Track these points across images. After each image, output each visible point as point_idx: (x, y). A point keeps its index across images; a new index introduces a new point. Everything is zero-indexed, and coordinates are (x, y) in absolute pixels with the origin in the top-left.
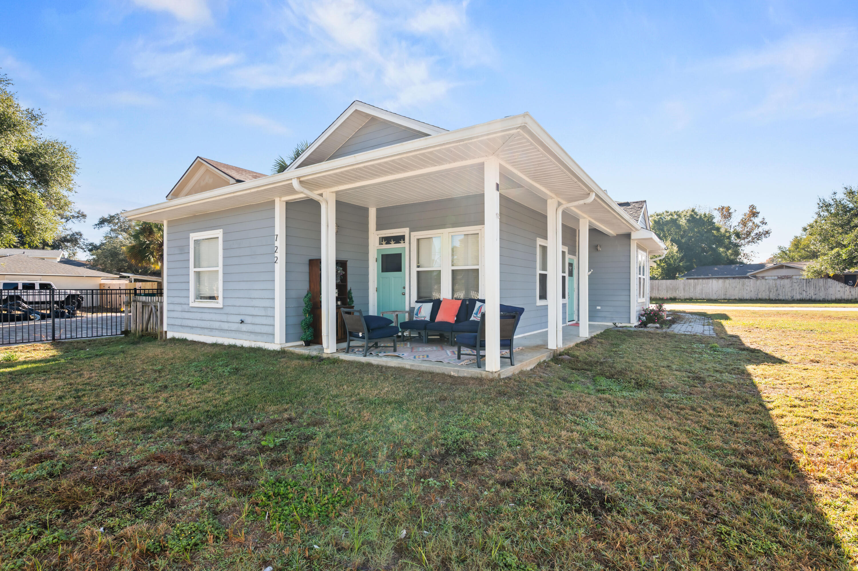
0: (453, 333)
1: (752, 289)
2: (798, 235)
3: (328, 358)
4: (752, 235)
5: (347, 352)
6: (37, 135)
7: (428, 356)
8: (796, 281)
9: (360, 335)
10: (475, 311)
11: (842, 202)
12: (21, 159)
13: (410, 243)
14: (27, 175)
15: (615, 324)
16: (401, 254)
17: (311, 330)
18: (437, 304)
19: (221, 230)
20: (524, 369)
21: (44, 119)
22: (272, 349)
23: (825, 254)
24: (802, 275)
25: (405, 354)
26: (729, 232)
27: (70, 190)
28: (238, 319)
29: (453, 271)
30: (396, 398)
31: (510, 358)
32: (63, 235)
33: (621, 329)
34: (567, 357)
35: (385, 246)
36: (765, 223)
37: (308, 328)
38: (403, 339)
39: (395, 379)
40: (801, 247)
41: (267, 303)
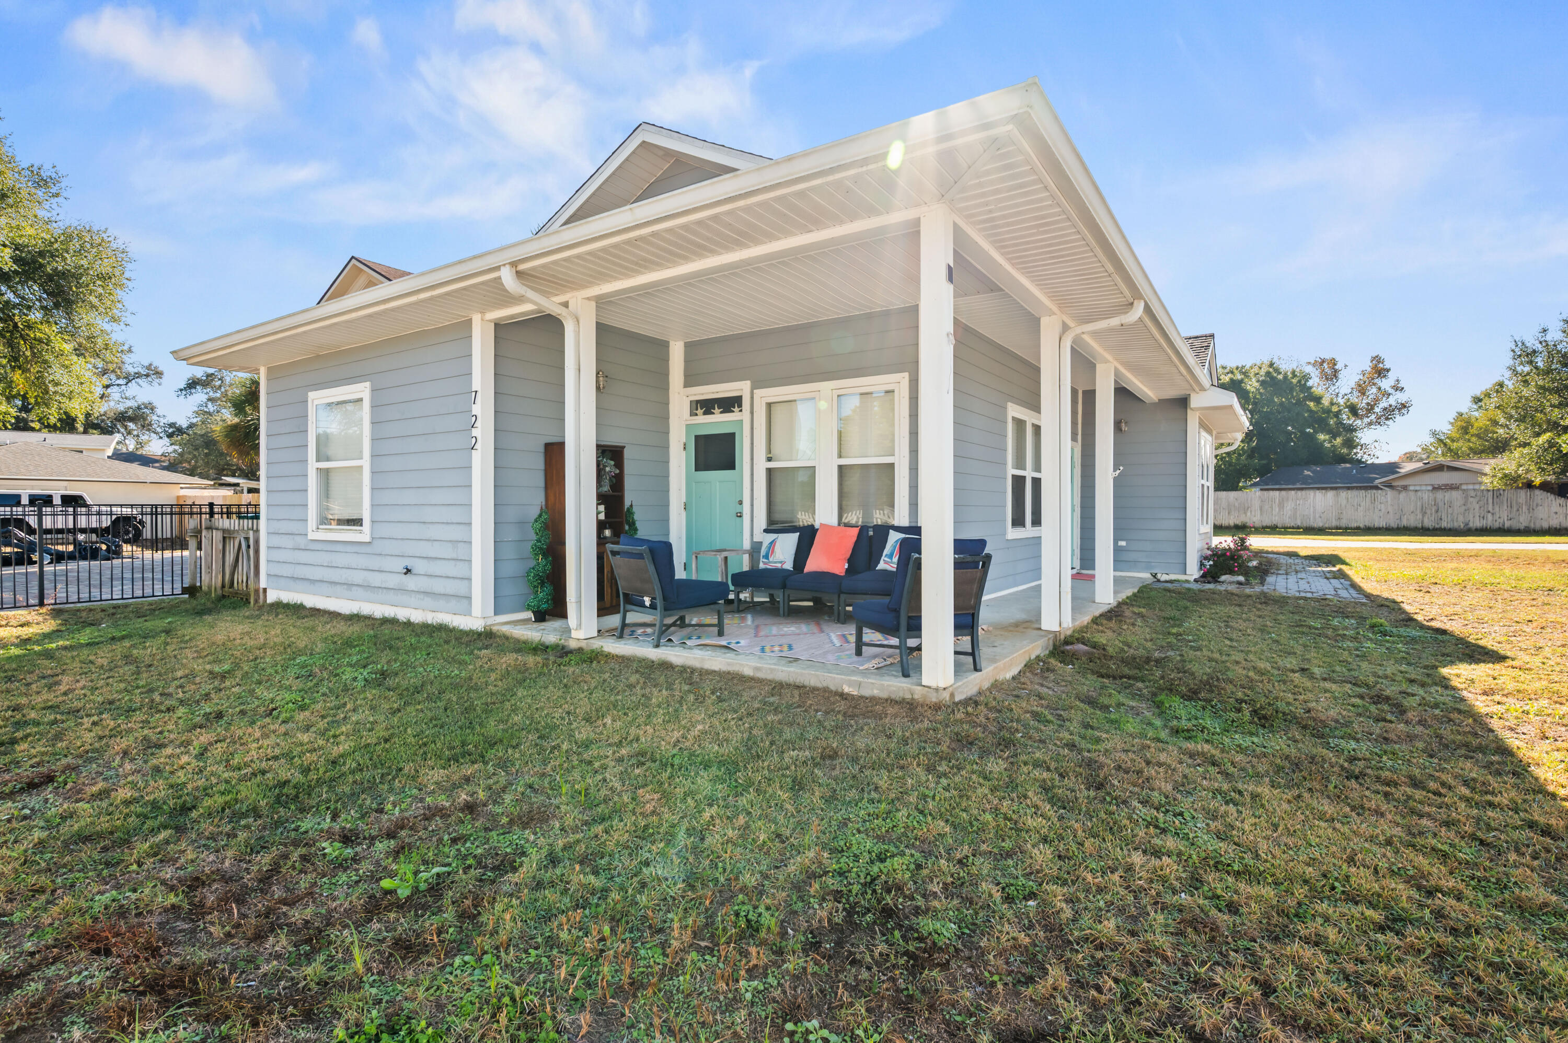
0: (843, 597)
1: (1390, 509)
2: (1464, 410)
3: (580, 650)
4: (1377, 410)
5: (621, 636)
6: (49, 215)
7: (790, 647)
8: (1473, 494)
9: (647, 601)
10: (886, 552)
11: (1559, 347)
12: (16, 260)
13: (752, 413)
14: (32, 292)
15: (1155, 576)
16: (733, 435)
17: (548, 588)
18: (808, 536)
19: (368, 384)
20: (1001, 677)
21: (63, 185)
22: (467, 628)
23: (1525, 445)
24: (1481, 483)
25: (743, 642)
26: (1338, 405)
27: (114, 319)
28: (400, 565)
29: (841, 468)
30: (722, 751)
31: (973, 654)
32: (121, 408)
33: (1169, 585)
34: (1081, 647)
35: (702, 419)
36: (1398, 388)
37: (542, 584)
38: (741, 608)
39: (720, 700)
40: (1473, 431)
41: (455, 533)
